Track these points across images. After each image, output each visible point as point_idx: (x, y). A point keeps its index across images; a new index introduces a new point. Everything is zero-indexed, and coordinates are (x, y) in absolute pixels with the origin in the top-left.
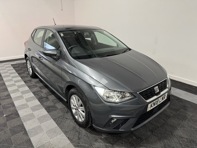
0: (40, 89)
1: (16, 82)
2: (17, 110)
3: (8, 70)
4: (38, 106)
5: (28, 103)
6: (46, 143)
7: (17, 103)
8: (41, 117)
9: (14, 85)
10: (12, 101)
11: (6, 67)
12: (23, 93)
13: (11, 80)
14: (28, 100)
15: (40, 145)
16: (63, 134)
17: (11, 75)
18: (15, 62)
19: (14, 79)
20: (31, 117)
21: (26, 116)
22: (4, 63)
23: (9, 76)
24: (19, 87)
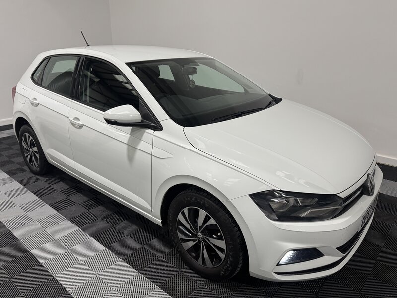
0: (64, 197)
2: (27, 250)
4: (76, 232)
5: (47, 230)
7: (20, 234)
10: (7, 229)
12: (26, 207)
16: (158, 288)
24: (11, 194)
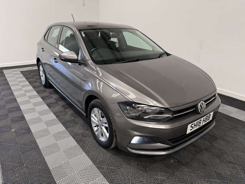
0: (55, 101)
1: (26, 91)
2: (28, 125)
3: (17, 78)
4: (54, 119)
5: (41, 117)
6: (64, 163)
8: (58, 133)
9: (25, 95)
10: (22, 114)
11: (15, 74)
12: (35, 104)
13: (21, 89)
14: (41, 113)
15: (57, 166)
16: (84, 154)
17: (21, 84)
18: (25, 69)
19: (24, 89)
20: (45, 132)
21: (39, 131)
22: (11, 70)
23: (18, 85)
24: (31, 97)
